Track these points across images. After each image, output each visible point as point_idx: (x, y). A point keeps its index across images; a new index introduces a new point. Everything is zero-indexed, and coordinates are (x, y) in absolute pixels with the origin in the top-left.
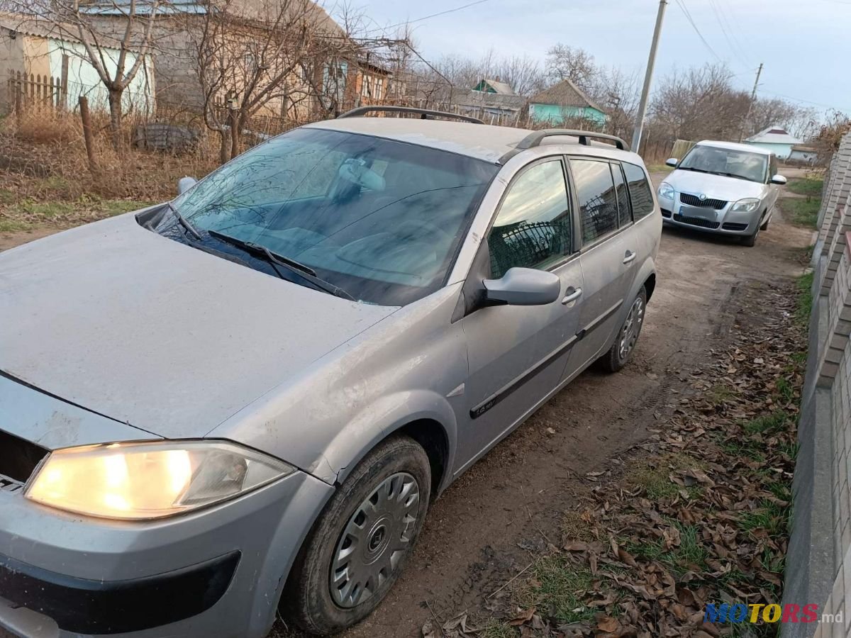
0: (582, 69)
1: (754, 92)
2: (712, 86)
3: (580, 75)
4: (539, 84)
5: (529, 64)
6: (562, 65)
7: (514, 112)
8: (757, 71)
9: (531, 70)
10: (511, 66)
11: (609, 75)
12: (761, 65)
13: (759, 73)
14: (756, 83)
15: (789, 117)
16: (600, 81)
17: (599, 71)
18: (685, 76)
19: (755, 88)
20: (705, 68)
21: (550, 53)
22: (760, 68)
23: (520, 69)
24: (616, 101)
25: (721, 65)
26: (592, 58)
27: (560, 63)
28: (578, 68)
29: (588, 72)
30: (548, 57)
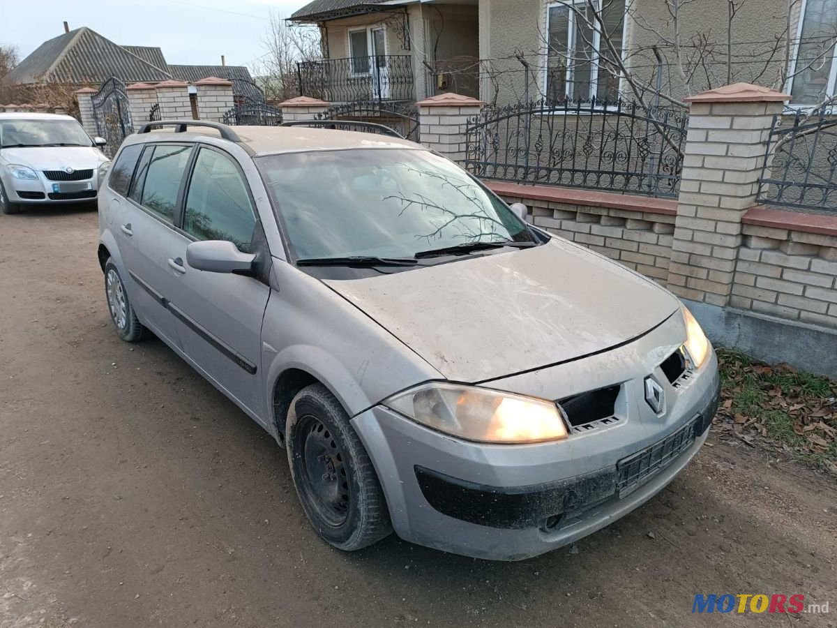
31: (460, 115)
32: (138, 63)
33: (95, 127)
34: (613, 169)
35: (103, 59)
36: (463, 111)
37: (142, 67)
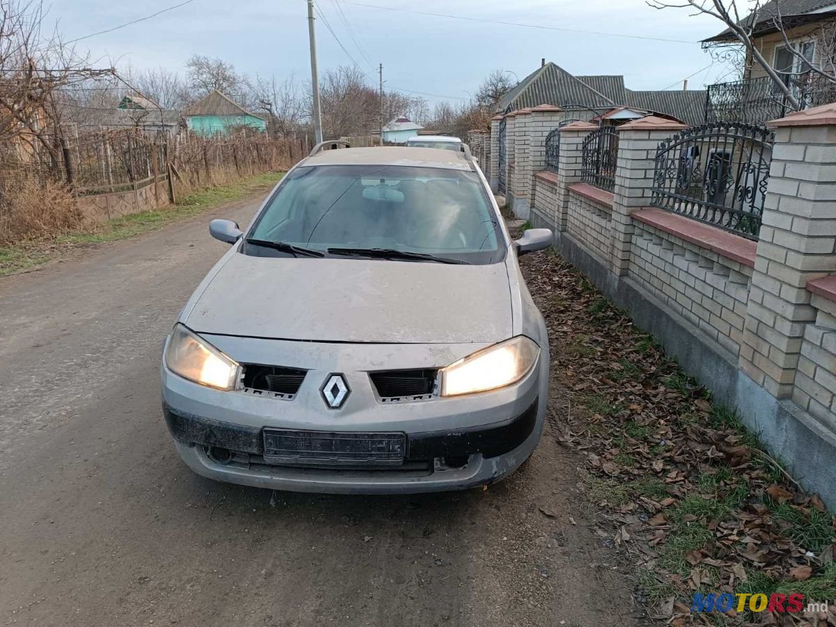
0: (224, 79)
1: (381, 89)
2: (349, 86)
3: (225, 85)
4: (183, 97)
5: (167, 77)
6: (204, 76)
7: (171, 126)
8: (379, 70)
9: (171, 83)
10: (148, 81)
11: (254, 83)
12: (381, 65)
13: (381, 72)
14: (381, 80)
15: (406, 107)
16: (246, 89)
17: (242, 79)
18: (325, 79)
19: (381, 85)
20: (340, 71)
21: (189, 66)
22: (381, 68)
23: (159, 82)
24: (269, 107)
25: (352, 67)
26: (232, 67)
27: (202, 74)
28: (221, 78)
29: (232, 82)
30: (188, 69)
31: (649, 139)
32: (586, 91)
33: (498, 148)
34: (733, 207)
35: (557, 90)
36: (653, 135)
37: (589, 95)
